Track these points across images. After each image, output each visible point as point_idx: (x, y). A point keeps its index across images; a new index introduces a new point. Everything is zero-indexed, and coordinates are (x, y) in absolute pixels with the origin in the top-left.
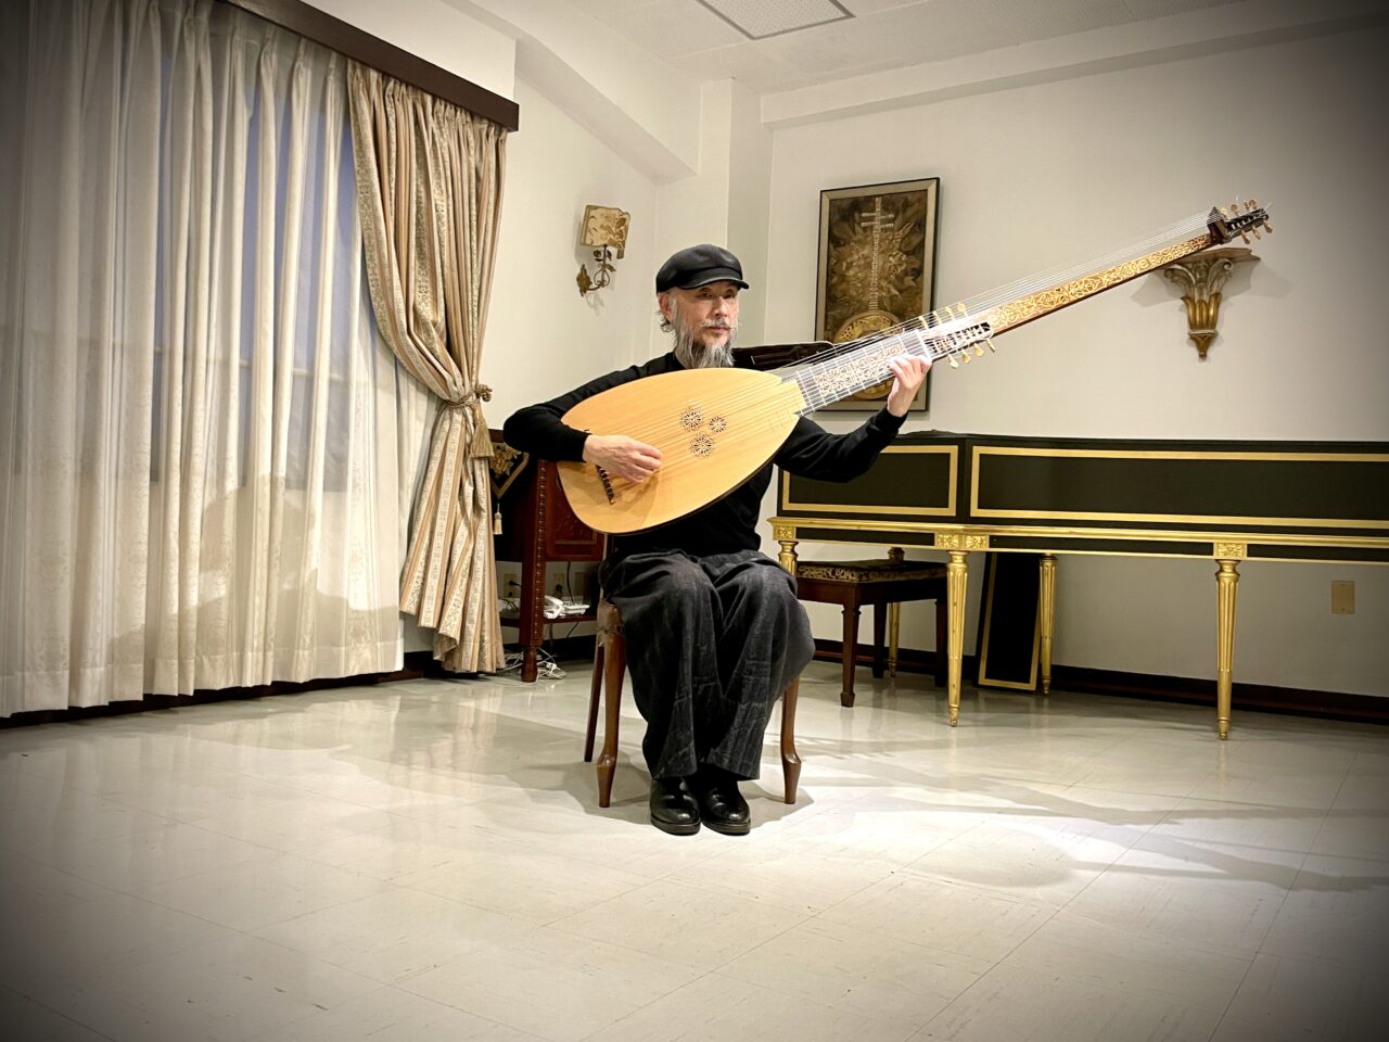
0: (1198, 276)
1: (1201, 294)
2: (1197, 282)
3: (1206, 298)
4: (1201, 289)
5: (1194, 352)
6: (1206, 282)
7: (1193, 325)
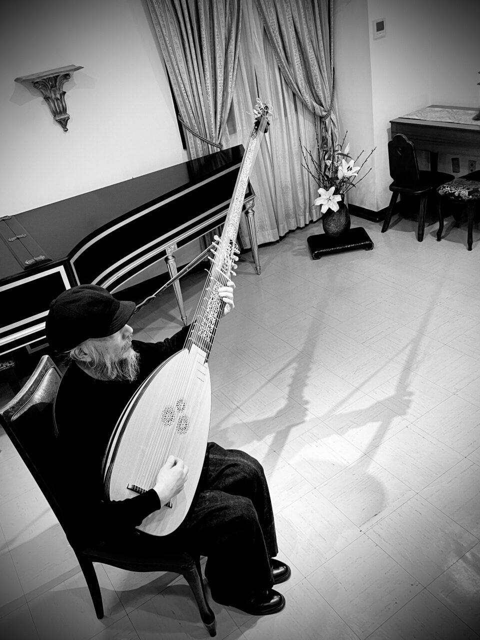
0: (51, 83)
1: (55, 95)
2: (52, 87)
3: (58, 96)
4: (54, 91)
5: (59, 128)
6: (56, 86)
7: (55, 113)
